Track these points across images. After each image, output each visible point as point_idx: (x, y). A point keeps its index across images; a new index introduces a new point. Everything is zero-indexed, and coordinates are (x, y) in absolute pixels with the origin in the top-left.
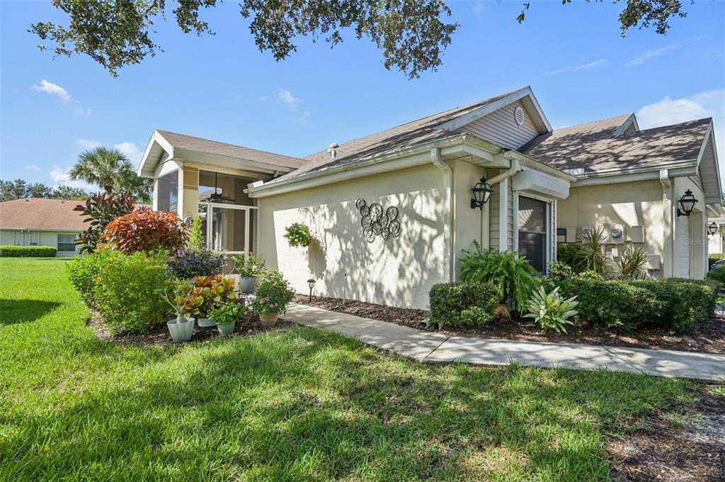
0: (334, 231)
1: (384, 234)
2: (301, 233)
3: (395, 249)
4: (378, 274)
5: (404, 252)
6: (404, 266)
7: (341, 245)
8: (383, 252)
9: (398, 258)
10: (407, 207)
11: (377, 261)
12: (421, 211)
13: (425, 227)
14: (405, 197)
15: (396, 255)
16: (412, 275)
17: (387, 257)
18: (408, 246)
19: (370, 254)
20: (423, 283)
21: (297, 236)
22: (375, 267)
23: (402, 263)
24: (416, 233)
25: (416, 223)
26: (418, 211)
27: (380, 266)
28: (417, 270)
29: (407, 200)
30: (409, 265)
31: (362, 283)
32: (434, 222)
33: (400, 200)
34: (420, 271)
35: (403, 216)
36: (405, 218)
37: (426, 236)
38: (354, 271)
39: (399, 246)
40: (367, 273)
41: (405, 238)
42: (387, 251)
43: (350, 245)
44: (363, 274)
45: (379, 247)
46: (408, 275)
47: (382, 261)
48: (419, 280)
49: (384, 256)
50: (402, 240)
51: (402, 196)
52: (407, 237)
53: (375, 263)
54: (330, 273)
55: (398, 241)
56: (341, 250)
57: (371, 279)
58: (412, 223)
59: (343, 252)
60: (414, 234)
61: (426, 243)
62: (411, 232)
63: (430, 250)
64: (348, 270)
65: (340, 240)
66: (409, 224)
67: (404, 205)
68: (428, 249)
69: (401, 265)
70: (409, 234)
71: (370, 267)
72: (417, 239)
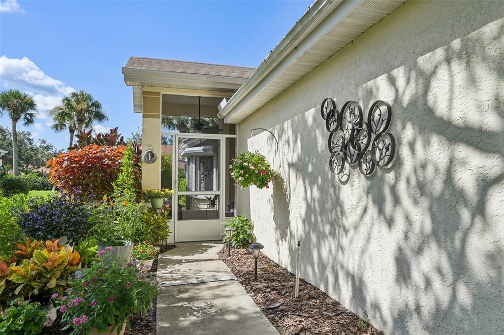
0: (297, 167)
1: (364, 167)
2: (248, 167)
3: (388, 206)
4: (357, 257)
5: (408, 219)
6: (408, 253)
7: (306, 191)
8: (365, 210)
9: (394, 231)
10: (413, 103)
11: (356, 228)
12: (450, 107)
13: (462, 151)
14: (408, 81)
15: (390, 222)
16: (428, 282)
17: (372, 224)
18: (416, 202)
19: (343, 213)
20: (457, 311)
21: (242, 172)
22: (351, 242)
23: (403, 245)
24: (436, 170)
25: (435, 140)
26: (441, 109)
27: (359, 241)
28: (439, 270)
29: (413, 84)
30: (419, 251)
31: (333, 267)
32: (490, 134)
33: (397, 91)
34: (450, 278)
35: (404, 128)
36: (408, 133)
37: (466, 179)
38: (322, 243)
39: (397, 201)
40: (340, 251)
41: (408, 181)
42: (372, 211)
43: (316, 193)
44: (333, 250)
45: (360, 200)
46: (417, 277)
47: (363, 229)
48: (445, 299)
49: (367, 219)
50: (402, 187)
51: (400, 74)
52: (413, 181)
53: (351, 233)
54: (294, 237)
55: (393, 189)
56: (306, 199)
57: (345, 265)
58: (427, 144)
59: (307, 202)
60: (430, 170)
61: (466, 202)
62: (424, 166)
63: (478, 219)
64: (314, 238)
65: (304, 183)
66: (419, 146)
67: (406, 99)
68: (473, 216)
69: (400, 249)
70: (420, 171)
71: (345, 241)
72: (438, 186)
